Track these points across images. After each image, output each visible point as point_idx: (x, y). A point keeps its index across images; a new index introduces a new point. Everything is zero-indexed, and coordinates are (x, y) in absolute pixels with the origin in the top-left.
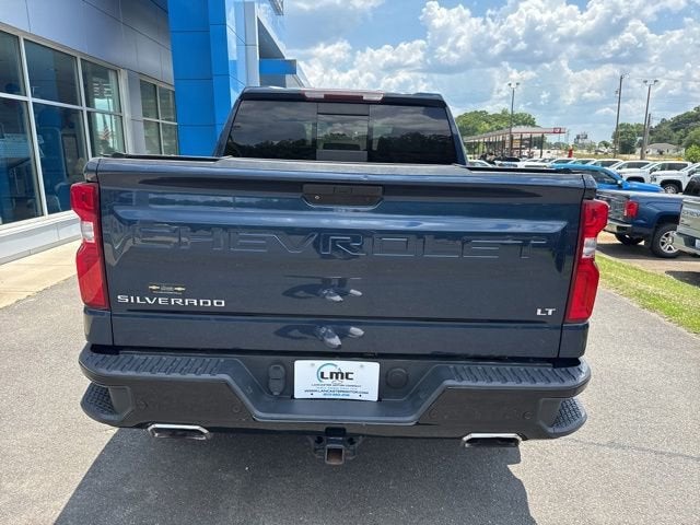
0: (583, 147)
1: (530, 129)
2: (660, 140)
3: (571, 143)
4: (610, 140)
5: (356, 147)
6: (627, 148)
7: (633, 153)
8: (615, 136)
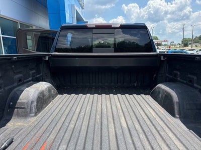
0: (173, 45)
1: (157, 40)
2: (195, 43)
3: (169, 44)
4: (181, 43)
5: (109, 47)
6: (186, 45)
7: (188, 46)
8: (182, 42)
